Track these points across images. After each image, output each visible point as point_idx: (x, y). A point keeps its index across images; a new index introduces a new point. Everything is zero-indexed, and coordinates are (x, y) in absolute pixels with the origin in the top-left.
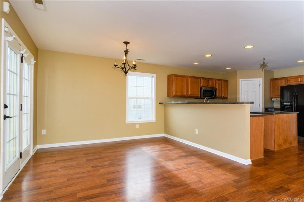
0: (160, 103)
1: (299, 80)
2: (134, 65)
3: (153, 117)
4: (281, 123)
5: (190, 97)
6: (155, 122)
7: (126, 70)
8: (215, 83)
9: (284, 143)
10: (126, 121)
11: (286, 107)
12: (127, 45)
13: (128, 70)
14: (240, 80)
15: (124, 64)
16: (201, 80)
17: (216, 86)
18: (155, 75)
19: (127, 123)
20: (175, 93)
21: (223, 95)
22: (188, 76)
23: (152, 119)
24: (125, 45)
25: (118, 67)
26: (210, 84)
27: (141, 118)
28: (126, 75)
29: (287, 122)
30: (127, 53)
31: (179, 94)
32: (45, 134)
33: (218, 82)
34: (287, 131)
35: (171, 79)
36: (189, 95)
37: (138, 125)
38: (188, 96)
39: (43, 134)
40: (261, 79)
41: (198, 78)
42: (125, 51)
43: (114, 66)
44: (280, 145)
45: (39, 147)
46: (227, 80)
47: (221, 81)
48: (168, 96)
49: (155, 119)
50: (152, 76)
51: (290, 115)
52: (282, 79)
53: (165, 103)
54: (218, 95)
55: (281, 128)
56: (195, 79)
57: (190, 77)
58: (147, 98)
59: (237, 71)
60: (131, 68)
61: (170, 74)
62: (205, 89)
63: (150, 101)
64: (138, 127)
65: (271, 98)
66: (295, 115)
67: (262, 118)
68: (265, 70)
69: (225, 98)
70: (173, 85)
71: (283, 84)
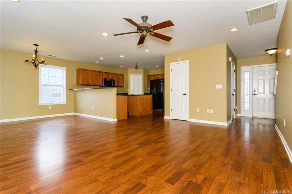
0: (70, 90)
1: (159, 77)
2: (42, 61)
3: (64, 101)
4: (141, 100)
5: (94, 85)
6: (66, 104)
7: (36, 64)
8: (114, 76)
9: (143, 112)
10: (39, 103)
11: (153, 92)
12: (37, 47)
13: (38, 65)
14: (130, 75)
15: (34, 60)
16: (103, 74)
17: (114, 78)
18: (65, 68)
19: (40, 105)
20: (82, 82)
21: (120, 85)
22: (92, 71)
24: (35, 46)
25: (29, 62)
26: (110, 77)
27: (53, 101)
28: (36, 68)
29: (145, 100)
30: (37, 52)
31: (85, 83)
33: (116, 75)
34: (145, 105)
35: (80, 72)
37: (50, 106)
40: (142, 75)
41: (101, 72)
42: (35, 51)
43: (25, 61)
44: (141, 113)
48: (77, 85)
49: (66, 102)
50: (64, 69)
51: (148, 96)
52: (152, 75)
53: (74, 90)
54: (116, 85)
55: (141, 103)
56: (98, 73)
57: (94, 71)
58: (59, 86)
59: (129, 69)
60: (40, 63)
61: (78, 68)
62: (106, 80)
63: (62, 88)
64: (50, 108)
65: (148, 87)
66: (151, 96)
67: (126, 97)
68: (144, 70)
69: (122, 87)
70: (80, 76)
71: (153, 78)
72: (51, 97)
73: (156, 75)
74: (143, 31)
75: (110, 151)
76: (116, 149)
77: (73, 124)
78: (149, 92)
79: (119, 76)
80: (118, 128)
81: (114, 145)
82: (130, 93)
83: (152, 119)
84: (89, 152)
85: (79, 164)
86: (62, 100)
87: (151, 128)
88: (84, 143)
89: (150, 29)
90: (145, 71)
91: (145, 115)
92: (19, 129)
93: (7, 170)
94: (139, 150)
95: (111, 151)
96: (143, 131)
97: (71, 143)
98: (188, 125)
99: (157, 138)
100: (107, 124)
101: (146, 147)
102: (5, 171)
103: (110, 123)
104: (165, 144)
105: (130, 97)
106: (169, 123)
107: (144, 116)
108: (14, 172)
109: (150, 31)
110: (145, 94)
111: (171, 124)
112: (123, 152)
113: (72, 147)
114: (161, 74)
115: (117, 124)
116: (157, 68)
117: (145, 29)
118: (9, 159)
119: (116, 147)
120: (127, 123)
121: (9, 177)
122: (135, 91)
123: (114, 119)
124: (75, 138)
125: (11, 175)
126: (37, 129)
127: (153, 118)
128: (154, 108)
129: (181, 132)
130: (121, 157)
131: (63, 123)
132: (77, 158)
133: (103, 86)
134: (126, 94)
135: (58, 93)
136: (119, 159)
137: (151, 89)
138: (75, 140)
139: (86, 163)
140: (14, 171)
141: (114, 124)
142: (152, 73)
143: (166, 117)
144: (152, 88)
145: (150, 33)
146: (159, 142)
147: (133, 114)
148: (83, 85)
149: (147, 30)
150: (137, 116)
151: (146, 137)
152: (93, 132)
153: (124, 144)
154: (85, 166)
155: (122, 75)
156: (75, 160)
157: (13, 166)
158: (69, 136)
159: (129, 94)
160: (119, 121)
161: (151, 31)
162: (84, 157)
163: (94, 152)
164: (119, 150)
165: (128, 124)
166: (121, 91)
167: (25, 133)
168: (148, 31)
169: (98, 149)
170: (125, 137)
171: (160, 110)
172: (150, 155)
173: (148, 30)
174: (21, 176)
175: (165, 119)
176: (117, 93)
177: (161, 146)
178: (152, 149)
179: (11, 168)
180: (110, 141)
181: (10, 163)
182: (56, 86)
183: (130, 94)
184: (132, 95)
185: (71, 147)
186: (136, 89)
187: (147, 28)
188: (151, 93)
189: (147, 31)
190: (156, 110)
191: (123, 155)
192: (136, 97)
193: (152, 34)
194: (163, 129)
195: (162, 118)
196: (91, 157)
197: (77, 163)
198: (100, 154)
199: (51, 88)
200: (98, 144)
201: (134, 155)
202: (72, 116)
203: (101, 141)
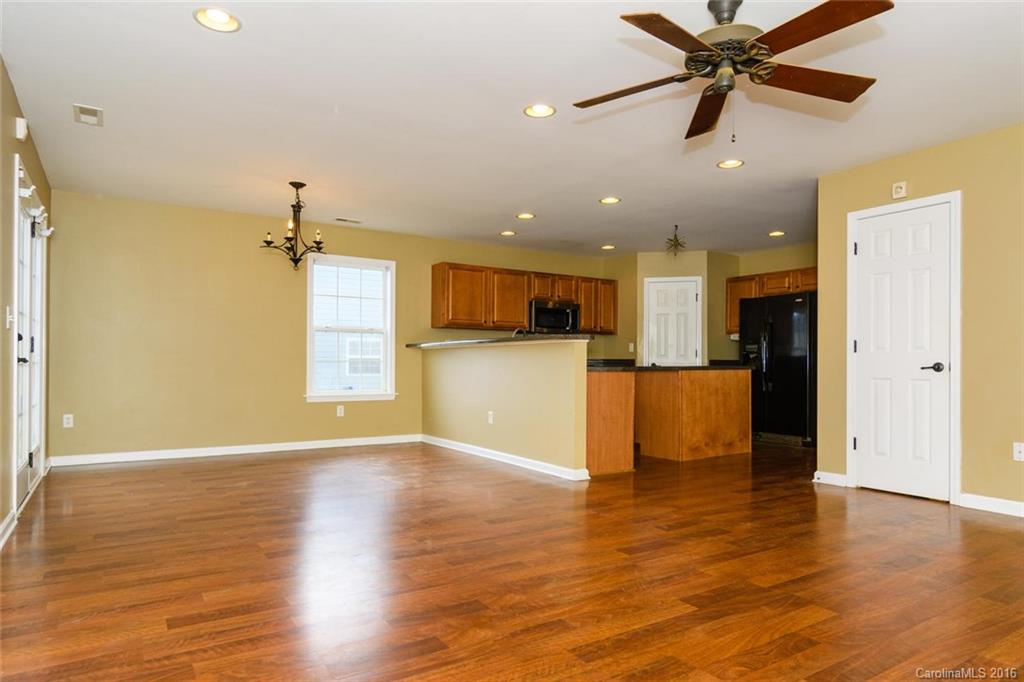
0: (407, 346)
1: (784, 283)
2: (316, 242)
3: (389, 389)
4: (698, 393)
5: (497, 328)
6: (393, 398)
7: (295, 255)
8: (574, 287)
9: (707, 445)
10: (305, 393)
11: (751, 356)
12: (300, 190)
13: (302, 255)
14: (646, 280)
15: (289, 239)
16: (529, 278)
17: (577, 296)
18: (393, 264)
19: (308, 401)
20: (450, 317)
21: (602, 323)
22: (490, 268)
23: (386, 390)
24: (295, 189)
25: (275, 247)
26: (559, 292)
27: (351, 388)
28: (296, 266)
29: (717, 390)
30: (299, 212)
31: (463, 318)
32: (71, 425)
33: (583, 284)
34: (718, 413)
35: (445, 274)
36: (493, 322)
37: (342, 407)
38: (491, 324)
39: (65, 426)
40: (699, 279)
41: (523, 273)
42: (293, 206)
43: (265, 244)
44: (695, 449)
45: (57, 461)
46: (614, 281)
47: (593, 284)
48: (433, 327)
49: (394, 392)
50: (387, 268)
51: (729, 373)
52: (751, 278)
53: (423, 345)
54: (583, 323)
55: (698, 404)
56: (513, 277)
57: (496, 271)
58: (371, 331)
59: (639, 255)
60: (309, 249)
61: (437, 262)
62: (543, 306)
63: (379, 339)
64: (343, 415)
65: (729, 333)
66: (745, 375)
67: (629, 377)
68: (710, 254)
69: (608, 333)
70: (444, 293)
71: (754, 292)
72: (347, 371)
73: (770, 276)
74: (716, 66)
75: (558, 615)
76: (586, 610)
77: (414, 481)
78: (732, 354)
79: (596, 286)
80: (592, 512)
81: (579, 589)
82: (646, 359)
83: (749, 483)
84: (469, 611)
85: (431, 656)
86: (381, 385)
87: (749, 525)
88: (453, 564)
89: (754, 52)
90: (715, 260)
91: (717, 458)
92: (245, 484)
93: (193, 638)
94: (698, 633)
95: (563, 618)
96: (709, 538)
97: (408, 559)
98: (957, 526)
99: (785, 578)
100: (547, 490)
101: (731, 620)
102: (185, 640)
103: (562, 486)
104: (834, 618)
105: (647, 375)
106: (839, 507)
107: (713, 465)
108: (212, 649)
109: (751, 62)
110: (715, 364)
111: (852, 514)
112: (617, 631)
113: (409, 578)
114: (794, 271)
115: (589, 492)
116: (777, 241)
117: (724, 54)
118: (204, 594)
119: (583, 599)
120: (632, 491)
121: (194, 665)
122: (666, 350)
123: (576, 468)
124: (421, 540)
125: (203, 660)
126: (298, 491)
127: (756, 473)
128: (758, 426)
129: (921, 561)
130: (611, 655)
131: (382, 473)
132: (425, 630)
133: (529, 332)
134: (628, 364)
135: (370, 357)
136: (600, 662)
137: (743, 342)
138: (421, 546)
139: (462, 659)
140: (212, 644)
141: (577, 494)
142: (748, 265)
143: (821, 477)
144: (747, 335)
145: (753, 70)
146: (799, 604)
147: (659, 455)
148: (455, 326)
149: (737, 59)
150: (678, 463)
151: (727, 566)
152: (492, 522)
153: (620, 592)
154: (453, 672)
155: (611, 283)
156: (419, 639)
157: (211, 624)
158: (401, 529)
159: (638, 365)
160: (595, 479)
161: (758, 61)
162: (449, 626)
163: (494, 611)
164: (599, 619)
165: (636, 496)
166: (607, 349)
167: (261, 502)
168: (743, 63)
169: (508, 597)
170: (626, 556)
171: (787, 438)
172: (756, 669)
173: (745, 57)
174: (229, 672)
175: (819, 484)
176: (588, 360)
177: (811, 627)
178: (766, 639)
179: (206, 633)
180: (562, 569)
181: (204, 611)
182: (362, 332)
183: (645, 365)
184: (654, 368)
185: (405, 576)
186: (672, 340)
187: (738, 47)
188: (743, 361)
189: (734, 64)
190: (766, 436)
191: (621, 644)
192: (671, 375)
193: (760, 77)
194: (810, 534)
195: (800, 481)
196: (483, 634)
197: (422, 653)
198: (519, 623)
199: (349, 339)
200: (510, 576)
201: (670, 652)
202: (413, 446)
203: (521, 565)
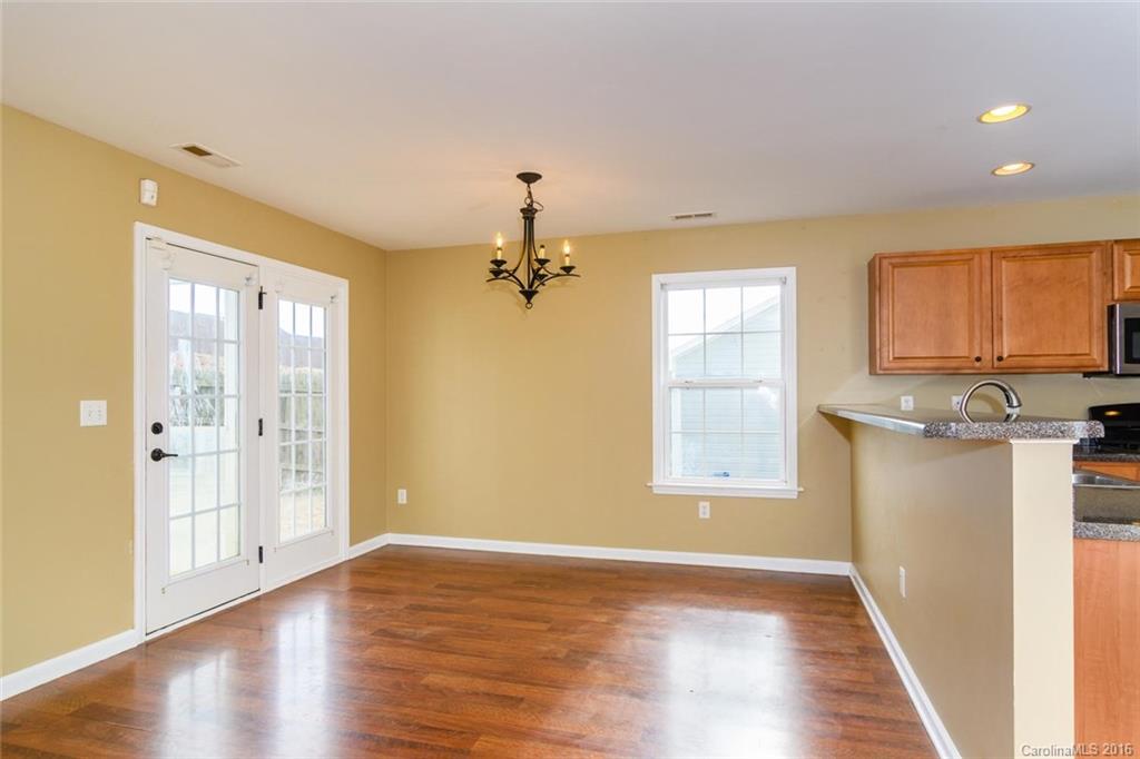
3: (788, 477)
6: (794, 496)
10: (652, 481)
12: (532, 185)
18: (791, 273)
19: (655, 492)
20: (892, 355)
23: (786, 482)
24: (525, 184)
28: (529, 302)
30: (532, 219)
31: (923, 355)
35: (879, 279)
36: (1000, 358)
37: (707, 504)
38: (996, 363)
42: (522, 210)
48: (871, 373)
49: (796, 484)
56: (1057, 263)
57: (1005, 254)
64: (707, 516)
